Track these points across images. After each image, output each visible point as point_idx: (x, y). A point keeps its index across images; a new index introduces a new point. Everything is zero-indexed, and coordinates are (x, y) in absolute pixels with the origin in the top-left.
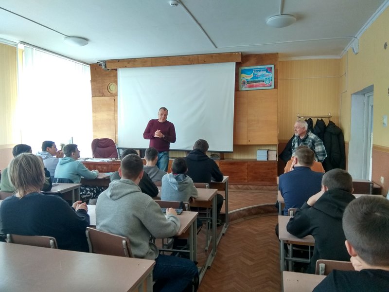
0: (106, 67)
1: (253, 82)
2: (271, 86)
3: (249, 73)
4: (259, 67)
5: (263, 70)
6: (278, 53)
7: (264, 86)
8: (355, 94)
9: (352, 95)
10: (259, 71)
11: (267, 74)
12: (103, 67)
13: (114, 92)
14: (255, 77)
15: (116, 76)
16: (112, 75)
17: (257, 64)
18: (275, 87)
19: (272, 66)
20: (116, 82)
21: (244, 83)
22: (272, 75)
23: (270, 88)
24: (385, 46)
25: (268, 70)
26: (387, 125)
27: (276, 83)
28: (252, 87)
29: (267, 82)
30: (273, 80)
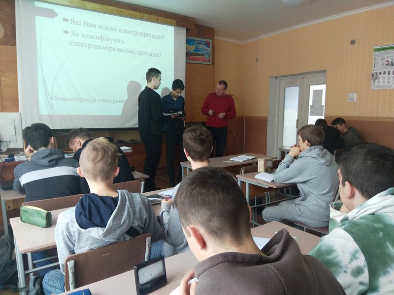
2: (209, 61)
3: (192, 44)
4: (200, 39)
5: (203, 44)
6: (214, 29)
7: (204, 60)
8: (272, 77)
9: (270, 77)
10: (200, 43)
11: (206, 48)
14: (197, 49)
18: (213, 63)
19: (210, 41)
21: (187, 54)
22: (210, 50)
23: (209, 63)
24: (353, 42)
25: (207, 44)
26: (356, 100)
27: (213, 58)
28: (195, 59)
29: (207, 57)
30: (211, 55)
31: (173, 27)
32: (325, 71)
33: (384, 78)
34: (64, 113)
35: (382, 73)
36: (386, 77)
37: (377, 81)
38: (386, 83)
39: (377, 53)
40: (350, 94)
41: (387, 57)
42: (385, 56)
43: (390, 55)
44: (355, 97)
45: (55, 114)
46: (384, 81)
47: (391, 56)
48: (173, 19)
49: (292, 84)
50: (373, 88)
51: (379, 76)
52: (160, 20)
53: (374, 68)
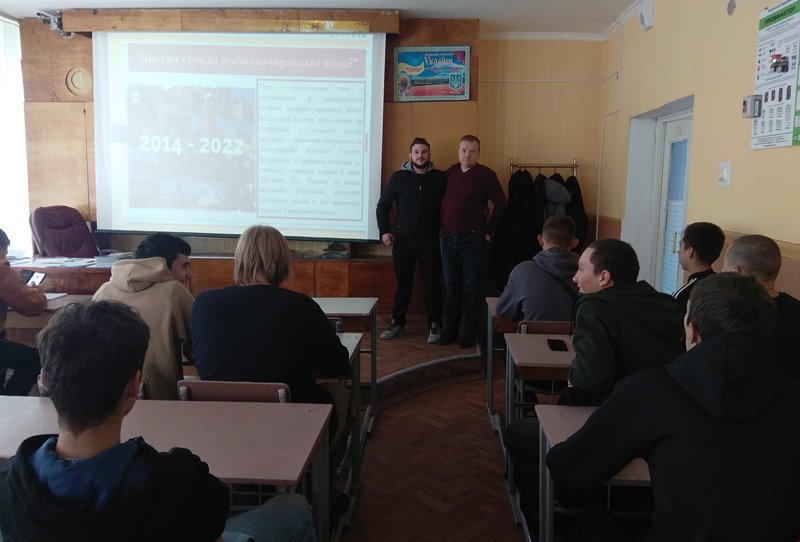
0: (60, 26)
1: (424, 82)
2: (463, 93)
3: (416, 61)
4: (437, 49)
5: (446, 57)
7: (448, 93)
8: (639, 117)
9: (631, 118)
10: (439, 58)
11: (455, 65)
12: (54, 26)
13: (83, 92)
14: (429, 71)
15: (89, 51)
16: (78, 49)
17: (434, 41)
19: (467, 49)
20: (89, 66)
21: (404, 84)
22: (464, 69)
23: (460, 99)
24: (730, 7)
25: (459, 57)
26: (729, 182)
27: (473, 86)
28: (423, 93)
29: (455, 85)
30: (467, 80)
33: (771, 110)
35: (770, 96)
37: (760, 120)
38: (774, 130)
39: (764, 31)
40: (721, 165)
41: (779, 43)
42: (777, 40)
43: (784, 37)
46: (771, 123)
47: (787, 40)
49: (680, 135)
50: (753, 143)
51: (765, 106)
53: (756, 82)
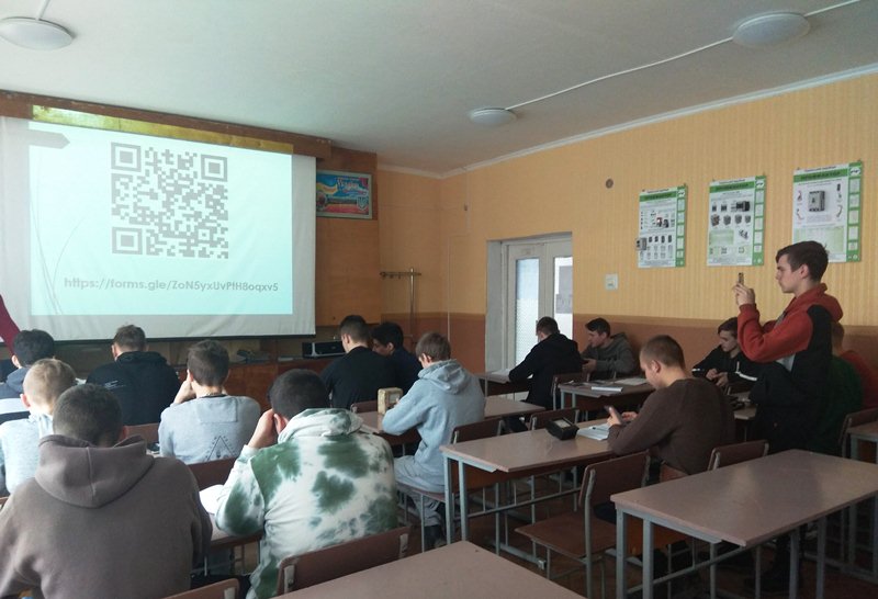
1: (338, 202)
2: (367, 213)
3: (331, 183)
4: (347, 174)
5: (354, 182)
6: (375, 154)
7: (357, 211)
8: (492, 241)
9: (488, 241)
10: (348, 181)
11: (361, 189)
14: (341, 192)
17: (344, 167)
18: (375, 216)
19: (369, 177)
21: (322, 202)
22: (368, 193)
23: (365, 217)
24: (609, 184)
25: (363, 183)
26: (616, 287)
27: (375, 208)
28: (337, 211)
29: (361, 205)
30: (370, 202)
31: (290, 156)
32: (570, 233)
33: (656, 247)
34: (78, 311)
35: (654, 240)
36: (659, 248)
37: (645, 252)
38: (659, 258)
39: (644, 203)
40: (608, 276)
41: (660, 212)
42: (657, 209)
43: (663, 208)
44: (614, 280)
45: (60, 313)
46: (656, 254)
47: (665, 211)
48: (288, 142)
49: (528, 255)
50: (640, 265)
51: (649, 244)
52: (262, 145)
53: (640, 231)
